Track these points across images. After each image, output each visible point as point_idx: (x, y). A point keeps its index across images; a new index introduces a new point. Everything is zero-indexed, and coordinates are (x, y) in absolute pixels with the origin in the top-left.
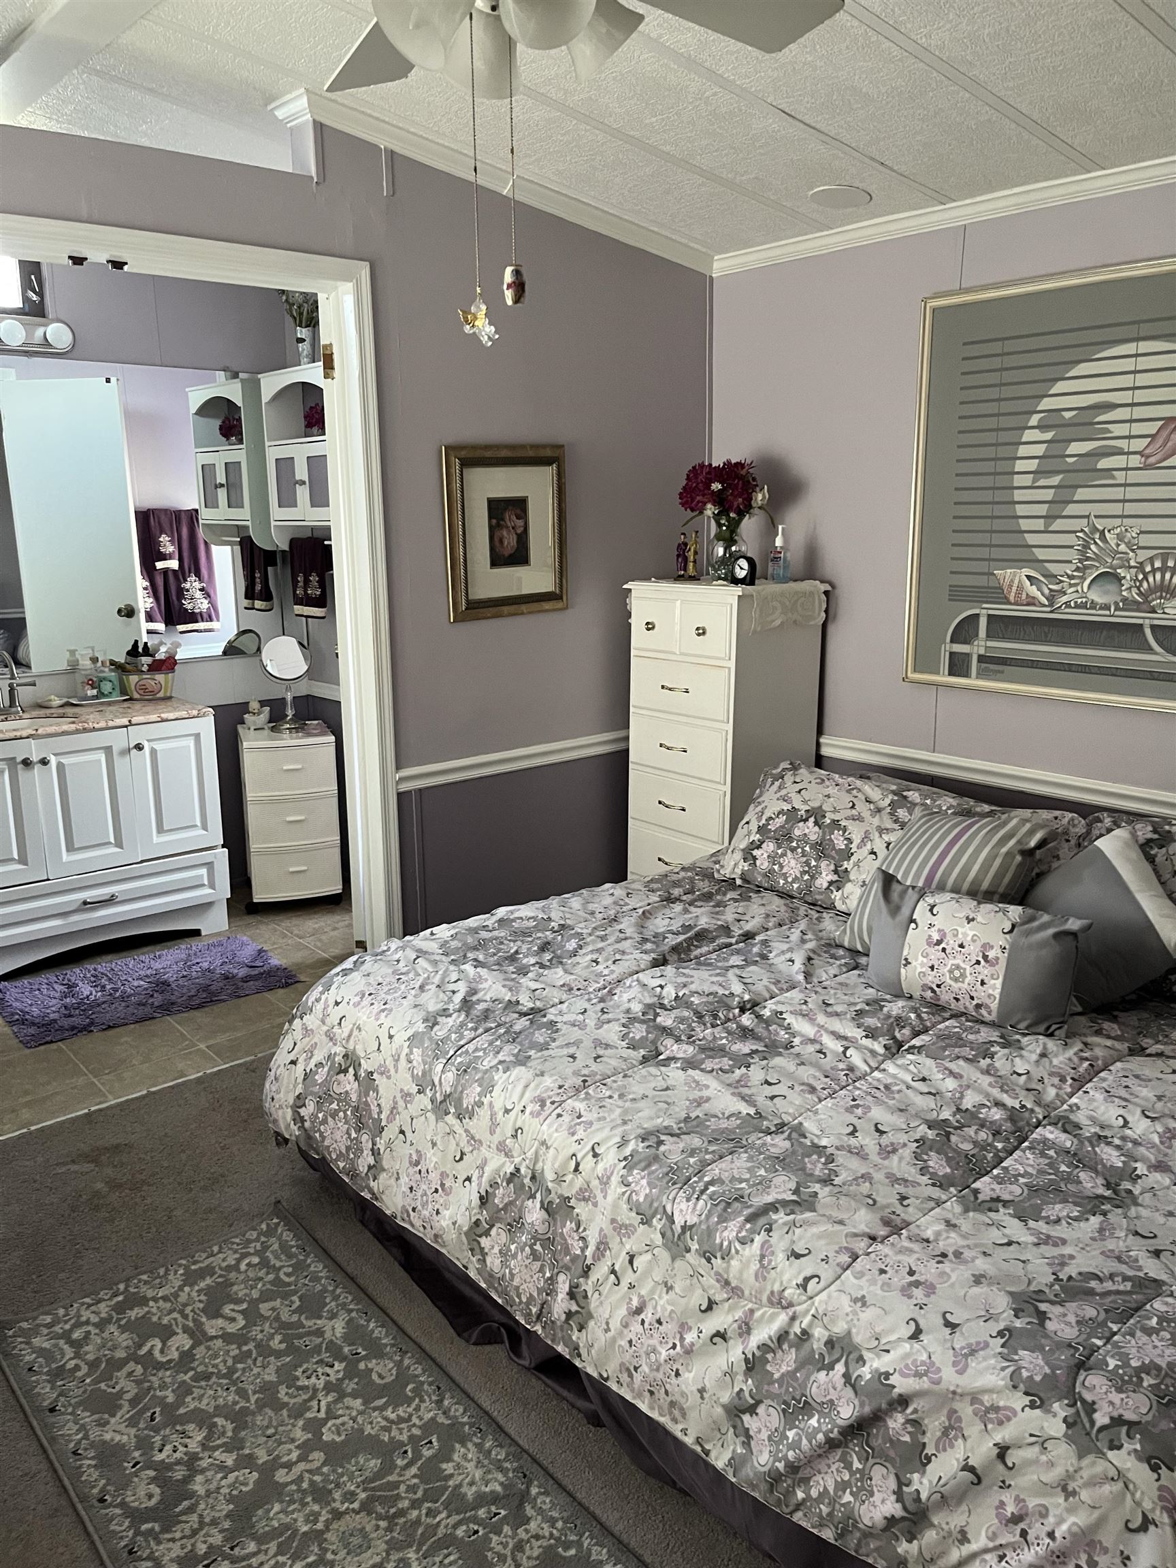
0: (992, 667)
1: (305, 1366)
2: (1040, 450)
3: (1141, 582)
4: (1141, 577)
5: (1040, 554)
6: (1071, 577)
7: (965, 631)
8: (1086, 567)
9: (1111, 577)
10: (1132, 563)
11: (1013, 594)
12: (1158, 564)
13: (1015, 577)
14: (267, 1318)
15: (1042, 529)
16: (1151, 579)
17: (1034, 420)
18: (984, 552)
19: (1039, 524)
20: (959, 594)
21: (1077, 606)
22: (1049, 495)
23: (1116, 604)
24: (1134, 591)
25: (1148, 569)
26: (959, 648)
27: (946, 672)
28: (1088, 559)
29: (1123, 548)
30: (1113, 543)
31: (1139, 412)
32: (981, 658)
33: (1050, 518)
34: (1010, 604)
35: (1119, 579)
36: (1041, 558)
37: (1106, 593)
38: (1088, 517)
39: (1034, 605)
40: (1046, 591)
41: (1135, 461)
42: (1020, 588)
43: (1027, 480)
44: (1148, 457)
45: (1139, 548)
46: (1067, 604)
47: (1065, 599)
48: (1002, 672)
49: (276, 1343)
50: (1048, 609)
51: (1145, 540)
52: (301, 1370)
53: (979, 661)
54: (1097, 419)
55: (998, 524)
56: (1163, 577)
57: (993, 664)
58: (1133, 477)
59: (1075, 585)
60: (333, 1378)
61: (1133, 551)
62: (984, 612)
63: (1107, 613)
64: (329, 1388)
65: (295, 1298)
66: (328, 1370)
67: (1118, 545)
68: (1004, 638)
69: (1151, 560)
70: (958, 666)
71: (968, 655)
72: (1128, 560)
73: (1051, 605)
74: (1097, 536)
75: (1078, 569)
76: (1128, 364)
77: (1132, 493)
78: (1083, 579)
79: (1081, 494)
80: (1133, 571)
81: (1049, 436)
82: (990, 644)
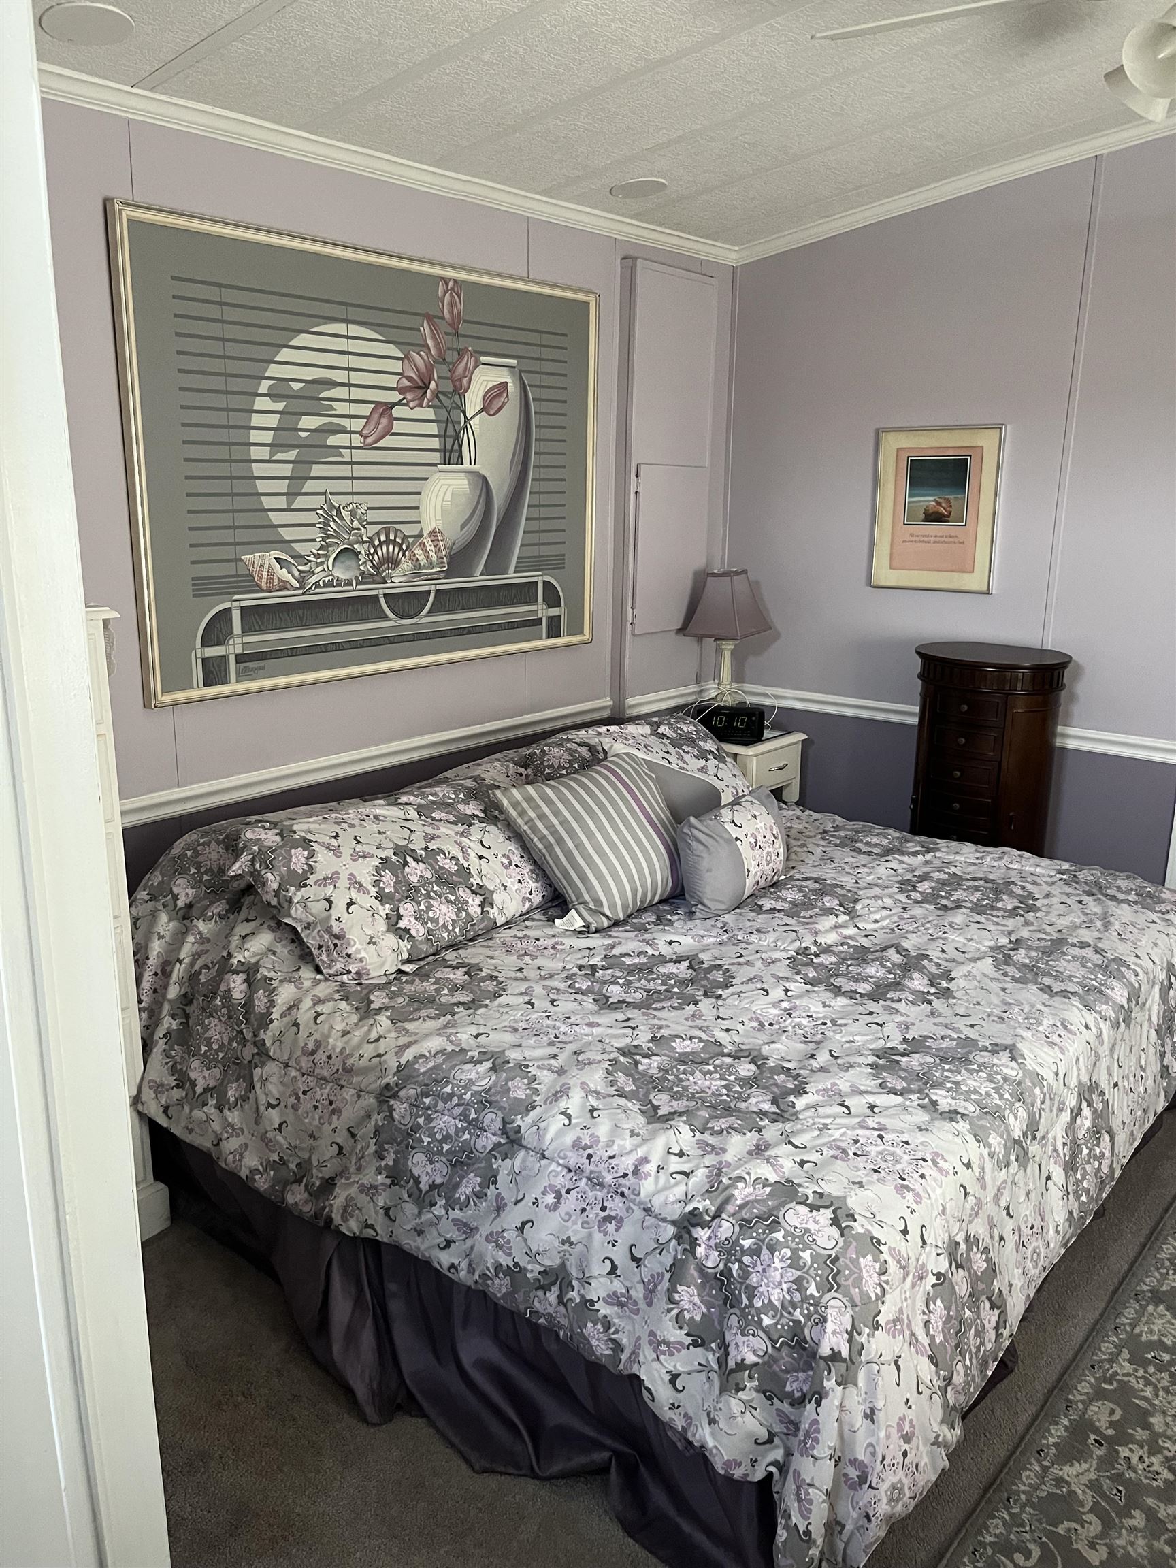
0: (251, 665)
1: (1145, 1481)
2: (273, 421)
3: (373, 555)
4: (372, 551)
5: (286, 534)
6: (317, 556)
7: (217, 631)
8: (329, 545)
9: (349, 553)
10: (365, 539)
11: (264, 580)
12: (383, 538)
13: (263, 561)
14: (1110, 1547)
15: (285, 507)
16: (380, 552)
17: (264, 387)
18: (228, 536)
19: (281, 502)
20: (205, 588)
21: (325, 585)
22: (287, 470)
23: (356, 578)
24: (369, 564)
25: (377, 543)
26: (212, 652)
27: (201, 684)
28: (330, 536)
29: (356, 525)
30: (348, 519)
31: (357, 394)
32: (240, 658)
33: (291, 495)
34: (263, 591)
35: (357, 554)
36: (287, 538)
37: (348, 569)
38: (324, 494)
39: (287, 589)
40: (297, 573)
41: (357, 440)
42: (271, 572)
43: (264, 453)
44: (366, 437)
45: (368, 523)
46: (317, 584)
47: (314, 579)
48: (263, 668)
49: (1138, 1519)
50: (301, 592)
51: (372, 516)
52: (1155, 1483)
53: (237, 662)
54: (323, 395)
55: (240, 503)
56: (388, 549)
57: (251, 661)
58: (359, 456)
59: (322, 563)
60: (1143, 1452)
61: (364, 526)
62: (236, 604)
63: (350, 588)
64: (1154, 1450)
65: (1061, 1530)
66: (1135, 1460)
67: (352, 522)
68: (261, 630)
69: (378, 534)
70: (214, 673)
71: (224, 658)
72: (361, 536)
73: (302, 587)
74: (334, 513)
75: (321, 548)
76: (341, 344)
77: (359, 471)
78: (327, 556)
79: (316, 470)
80: (366, 545)
81: (280, 406)
82: (247, 639)
